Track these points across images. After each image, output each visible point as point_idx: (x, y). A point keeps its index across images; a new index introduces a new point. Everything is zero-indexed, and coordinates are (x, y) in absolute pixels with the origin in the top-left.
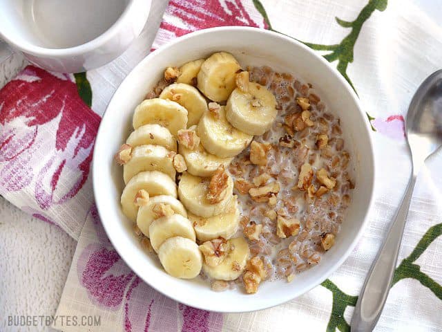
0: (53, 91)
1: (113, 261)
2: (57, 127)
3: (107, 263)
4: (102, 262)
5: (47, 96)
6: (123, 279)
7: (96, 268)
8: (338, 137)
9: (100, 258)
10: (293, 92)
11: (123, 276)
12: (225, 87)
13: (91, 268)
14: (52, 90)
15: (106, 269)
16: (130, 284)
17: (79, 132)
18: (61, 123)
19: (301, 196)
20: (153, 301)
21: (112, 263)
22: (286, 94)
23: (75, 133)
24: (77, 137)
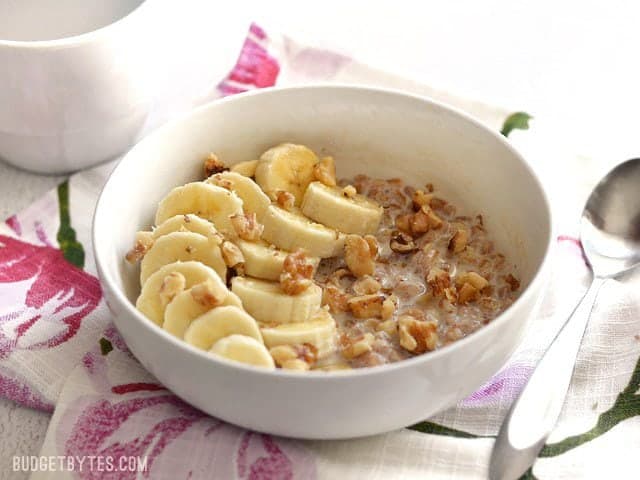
0: (24, 257)
1: (120, 420)
2: (29, 288)
3: (109, 425)
4: (101, 423)
5: (15, 261)
6: (138, 445)
7: (89, 432)
8: (481, 238)
9: (98, 417)
10: (404, 198)
11: (136, 441)
12: (299, 185)
13: (81, 433)
14: (22, 255)
15: (106, 434)
16: (150, 449)
17: (64, 295)
18: (35, 285)
19: (435, 307)
20: (191, 473)
21: (118, 423)
22: (393, 201)
23: (58, 296)
24: (59, 299)
